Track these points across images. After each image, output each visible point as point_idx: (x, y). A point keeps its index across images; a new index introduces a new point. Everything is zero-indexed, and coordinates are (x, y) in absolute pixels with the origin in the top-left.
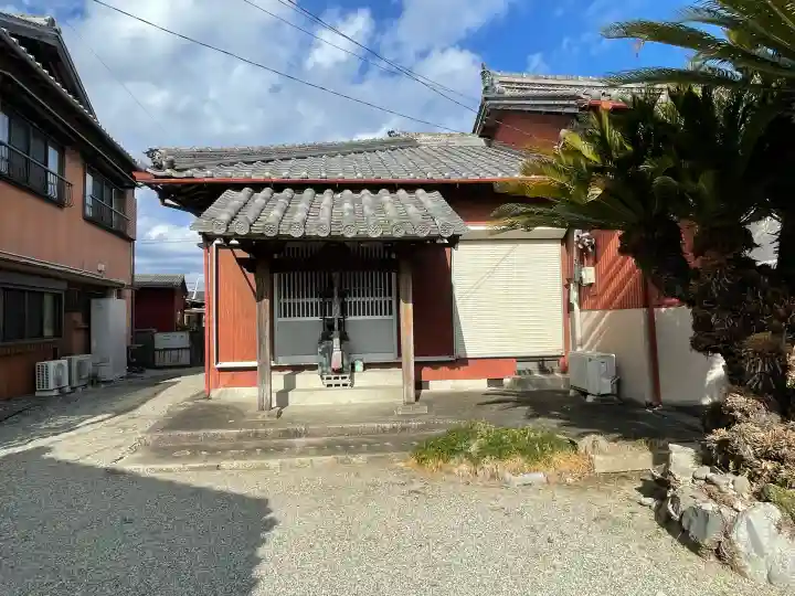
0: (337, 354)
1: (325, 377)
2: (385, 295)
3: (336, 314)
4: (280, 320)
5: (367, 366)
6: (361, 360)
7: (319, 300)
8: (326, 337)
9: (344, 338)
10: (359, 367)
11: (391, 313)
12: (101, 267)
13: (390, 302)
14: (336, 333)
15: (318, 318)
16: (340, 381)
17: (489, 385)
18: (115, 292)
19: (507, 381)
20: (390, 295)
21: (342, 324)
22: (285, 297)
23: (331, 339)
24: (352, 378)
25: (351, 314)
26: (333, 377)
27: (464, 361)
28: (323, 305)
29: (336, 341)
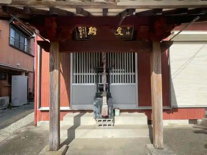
0: (105, 106)
1: (98, 120)
2: (131, 72)
3: (104, 82)
4: (74, 84)
5: (121, 111)
6: (118, 109)
7: (95, 74)
8: (98, 95)
9: (109, 96)
10: (117, 112)
11: (134, 82)
12: (19, 64)
13: (134, 76)
14: (104, 93)
15: (94, 84)
16: (107, 123)
17: (190, 123)
18: (24, 73)
19: (200, 121)
20: (134, 71)
21: (108, 88)
22: (76, 72)
23: (102, 97)
24: (114, 121)
25: (112, 82)
26: (102, 120)
27: (176, 109)
28: (97, 77)
29: (105, 98)
